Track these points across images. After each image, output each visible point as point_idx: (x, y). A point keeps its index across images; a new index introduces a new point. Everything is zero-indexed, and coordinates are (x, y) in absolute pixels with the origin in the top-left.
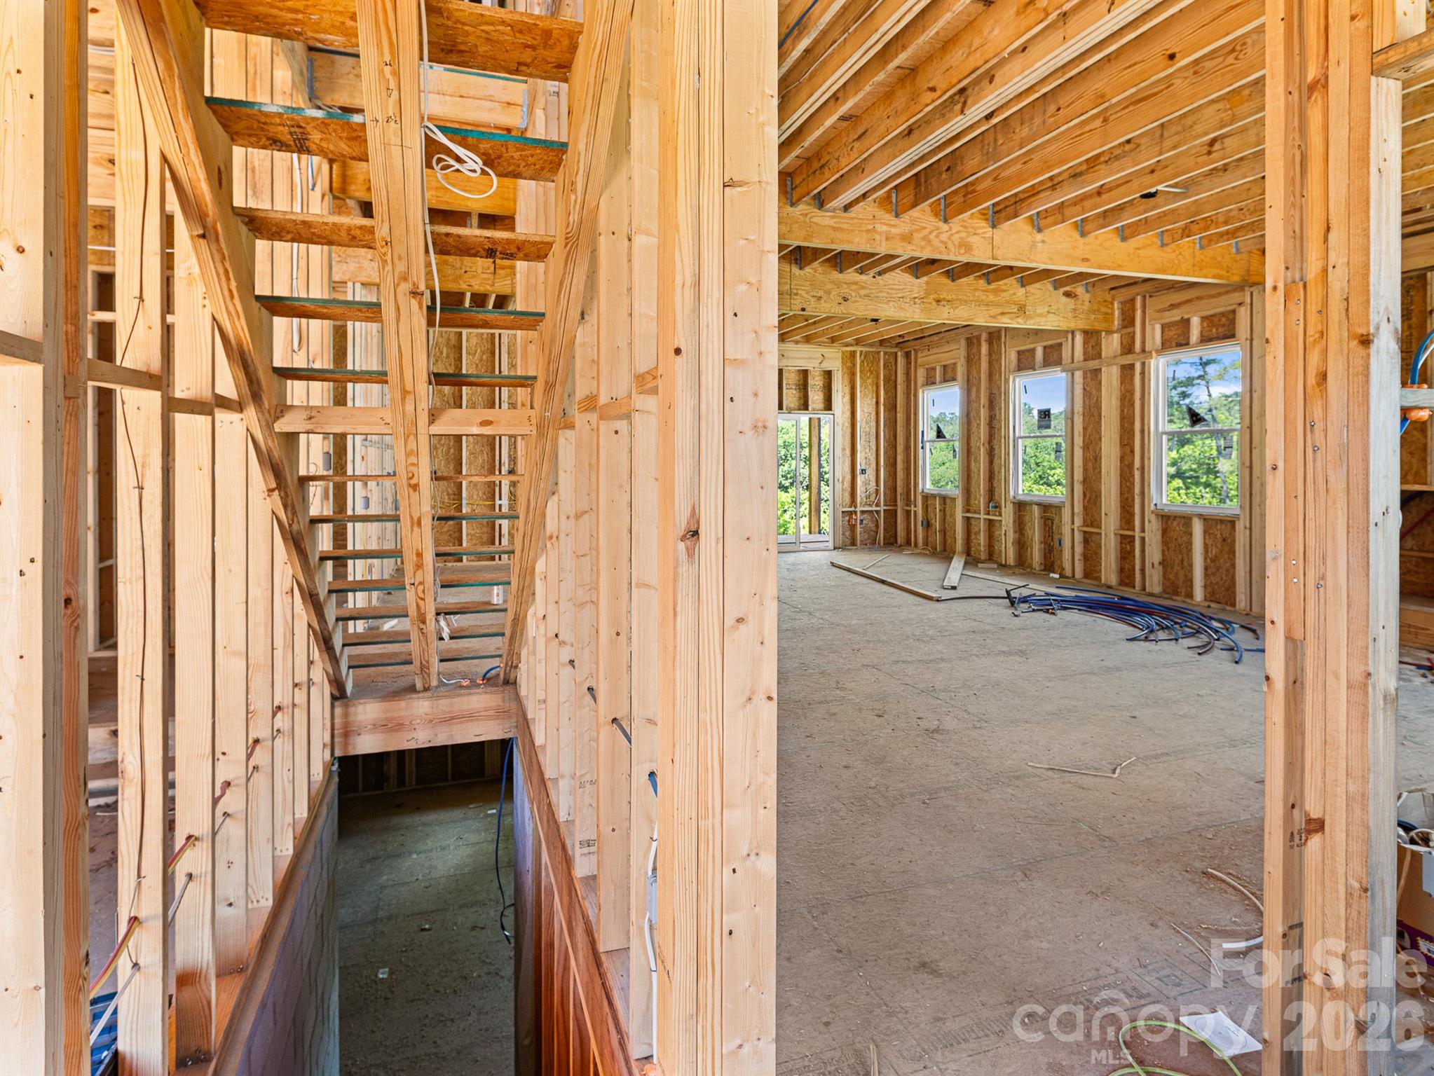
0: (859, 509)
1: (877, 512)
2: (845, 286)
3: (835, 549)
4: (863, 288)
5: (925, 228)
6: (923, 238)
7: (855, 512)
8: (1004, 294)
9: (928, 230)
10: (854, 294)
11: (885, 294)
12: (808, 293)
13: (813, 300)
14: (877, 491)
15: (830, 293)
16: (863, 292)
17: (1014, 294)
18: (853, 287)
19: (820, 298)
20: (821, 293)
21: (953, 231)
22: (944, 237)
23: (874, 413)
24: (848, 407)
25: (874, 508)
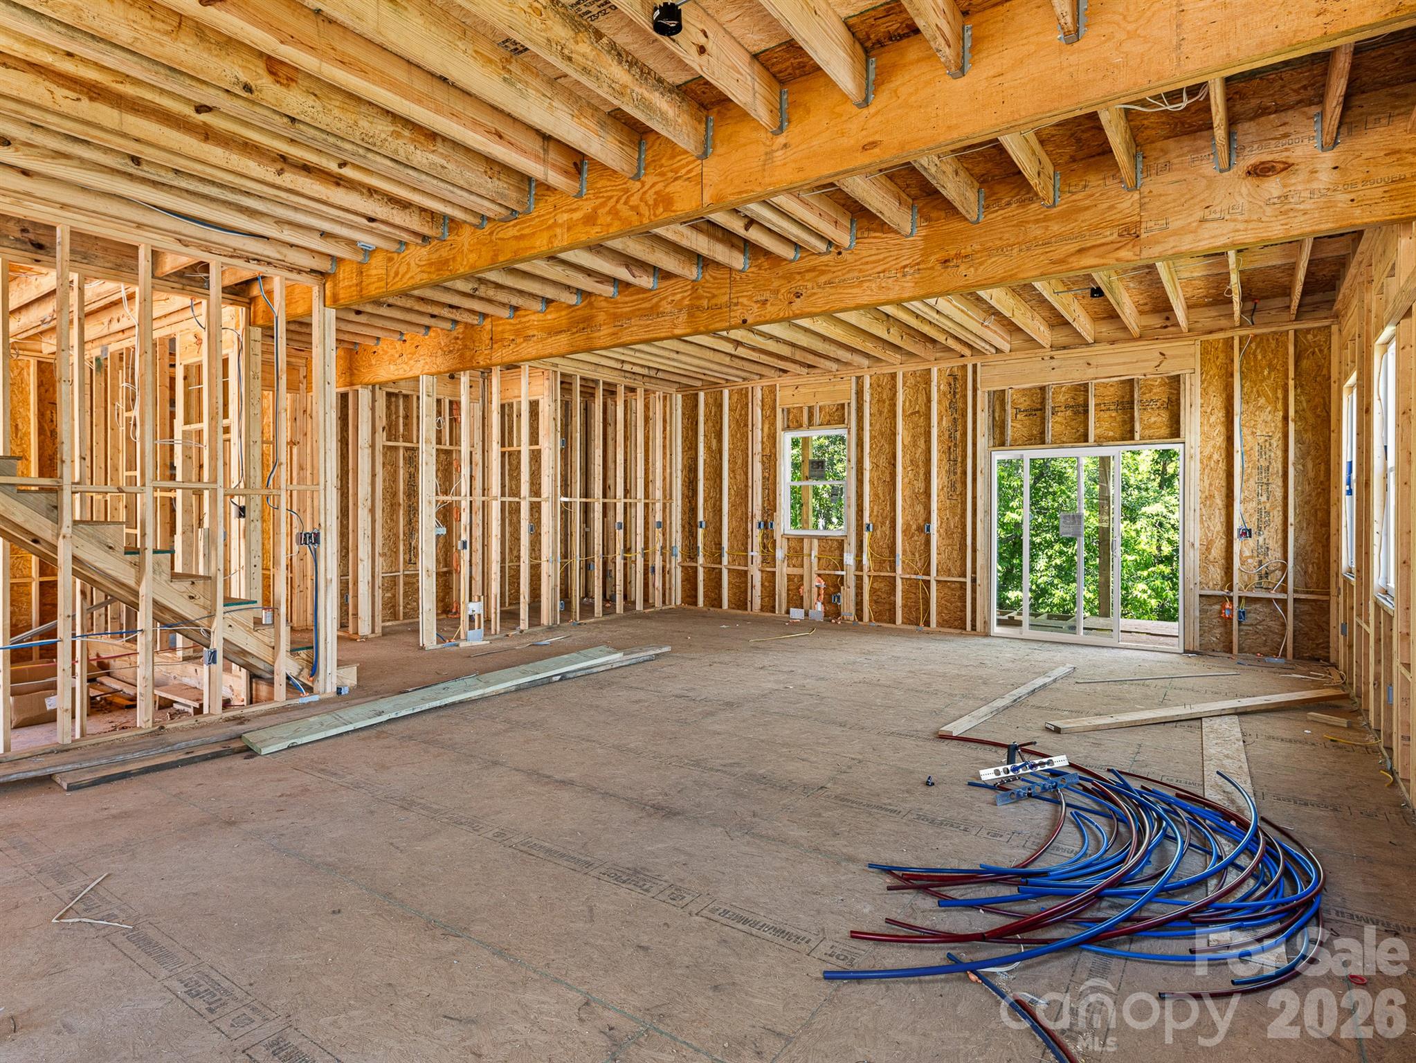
0: (1236, 594)
1: (1283, 603)
2: (798, 277)
3: (1186, 652)
4: (823, 273)
5: (611, 197)
6: (609, 213)
7: (1231, 599)
8: (1087, 215)
9: (615, 199)
10: (809, 285)
11: (856, 274)
12: (750, 298)
13: (756, 306)
14: (1284, 568)
15: (778, 291)
16: (823, 279)
17: (1112, 207)
18: (808, 276)
19: (765, 302)
20: (767, 295)
21: (647, 187)
22: (634, 201)
23: (1279, 435)
24: (1220, 429)
25: (1273, 595)
